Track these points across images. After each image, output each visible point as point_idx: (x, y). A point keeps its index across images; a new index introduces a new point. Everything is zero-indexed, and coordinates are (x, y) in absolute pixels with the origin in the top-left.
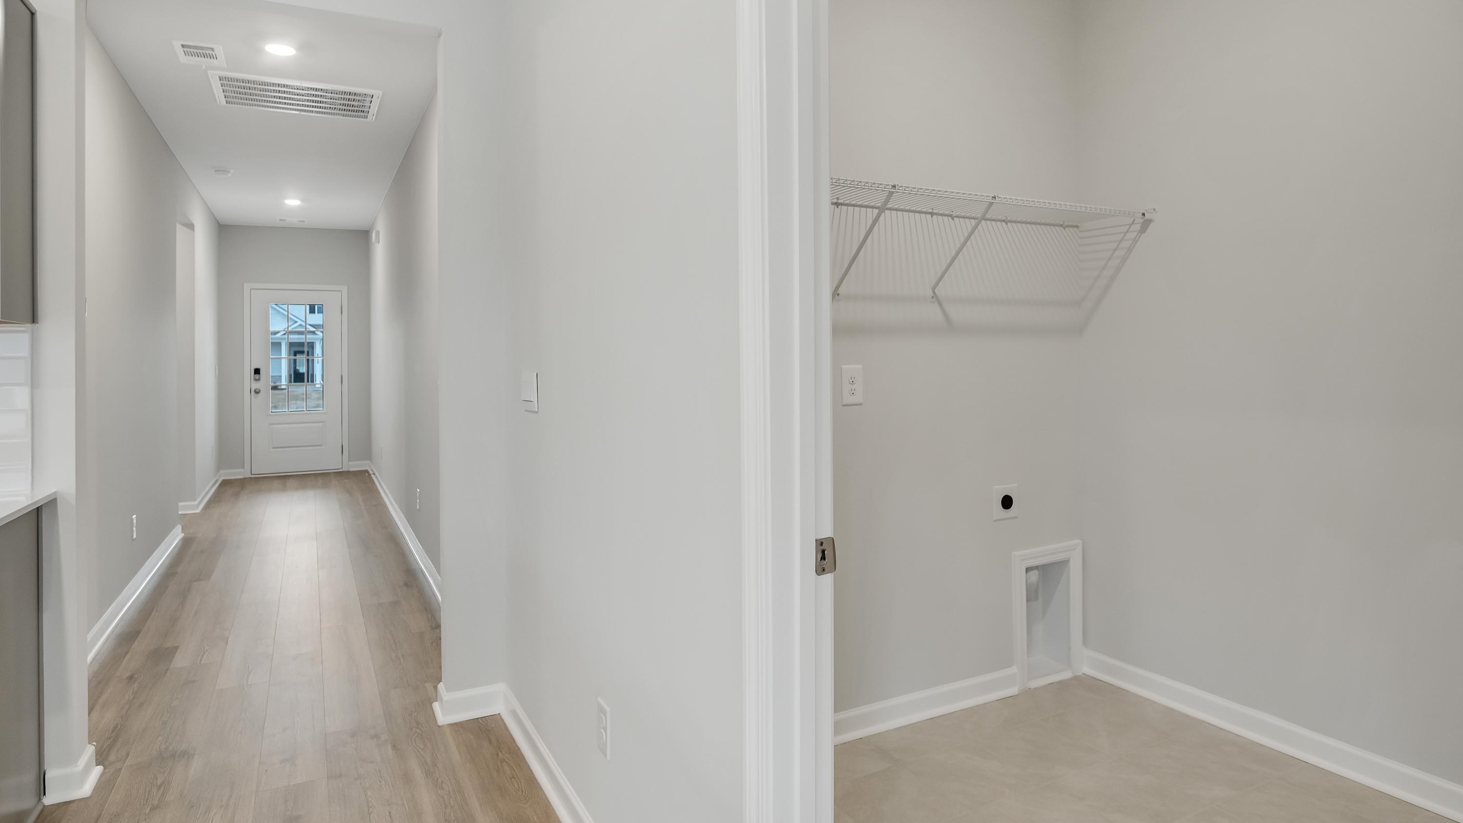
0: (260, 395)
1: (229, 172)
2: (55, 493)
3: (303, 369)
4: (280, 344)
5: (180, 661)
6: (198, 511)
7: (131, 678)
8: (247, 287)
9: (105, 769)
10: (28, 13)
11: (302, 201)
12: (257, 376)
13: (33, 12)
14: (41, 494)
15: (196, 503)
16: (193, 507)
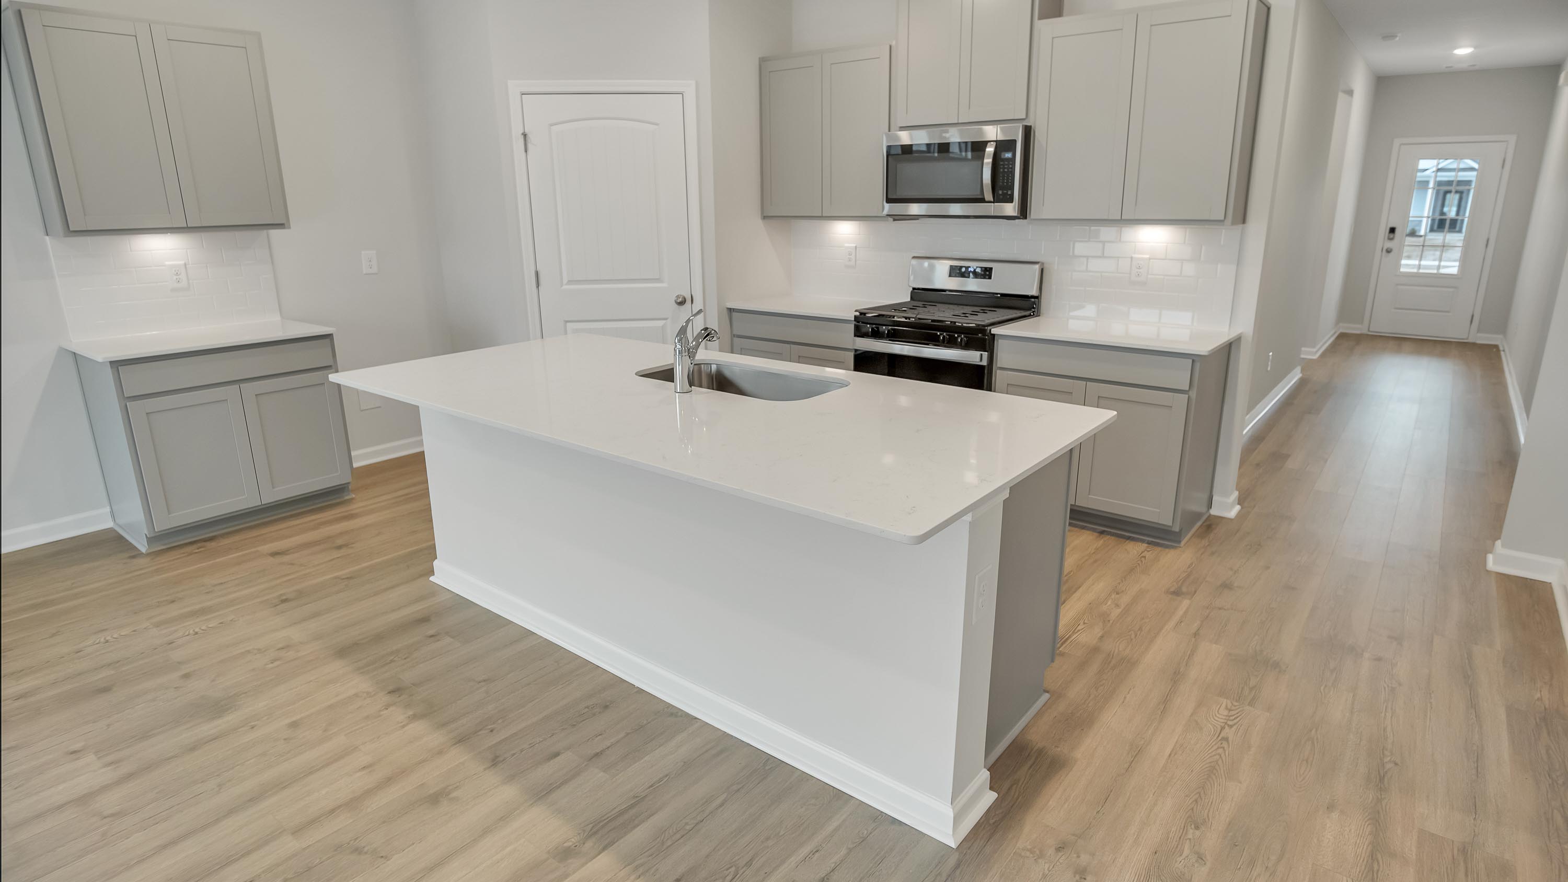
0: (1392, 254)
1: (1396, 36)
2: (1241, 333)
3: (1451, 212)
4: (1428, 182)
5: (1290, 464)
6: (1315, 357)
7: (1258, 465)
8: (1397, 142)
9: (1242, 508)
10: (1266, 9)
11: (1475, 48)
12: (1392, 236)
13: (1269, 6)
14: (1233, 335)
15: (1315, 350)
16: (1311, 353)
